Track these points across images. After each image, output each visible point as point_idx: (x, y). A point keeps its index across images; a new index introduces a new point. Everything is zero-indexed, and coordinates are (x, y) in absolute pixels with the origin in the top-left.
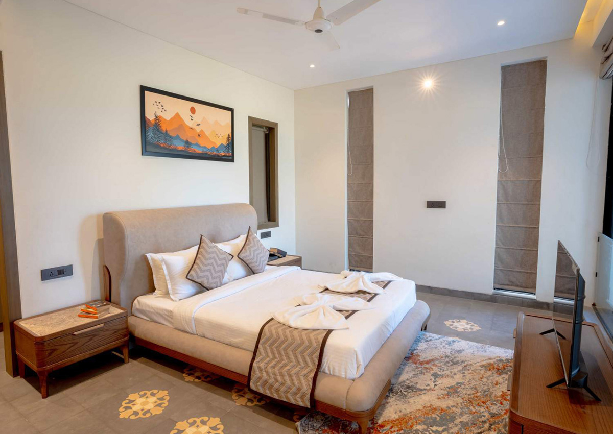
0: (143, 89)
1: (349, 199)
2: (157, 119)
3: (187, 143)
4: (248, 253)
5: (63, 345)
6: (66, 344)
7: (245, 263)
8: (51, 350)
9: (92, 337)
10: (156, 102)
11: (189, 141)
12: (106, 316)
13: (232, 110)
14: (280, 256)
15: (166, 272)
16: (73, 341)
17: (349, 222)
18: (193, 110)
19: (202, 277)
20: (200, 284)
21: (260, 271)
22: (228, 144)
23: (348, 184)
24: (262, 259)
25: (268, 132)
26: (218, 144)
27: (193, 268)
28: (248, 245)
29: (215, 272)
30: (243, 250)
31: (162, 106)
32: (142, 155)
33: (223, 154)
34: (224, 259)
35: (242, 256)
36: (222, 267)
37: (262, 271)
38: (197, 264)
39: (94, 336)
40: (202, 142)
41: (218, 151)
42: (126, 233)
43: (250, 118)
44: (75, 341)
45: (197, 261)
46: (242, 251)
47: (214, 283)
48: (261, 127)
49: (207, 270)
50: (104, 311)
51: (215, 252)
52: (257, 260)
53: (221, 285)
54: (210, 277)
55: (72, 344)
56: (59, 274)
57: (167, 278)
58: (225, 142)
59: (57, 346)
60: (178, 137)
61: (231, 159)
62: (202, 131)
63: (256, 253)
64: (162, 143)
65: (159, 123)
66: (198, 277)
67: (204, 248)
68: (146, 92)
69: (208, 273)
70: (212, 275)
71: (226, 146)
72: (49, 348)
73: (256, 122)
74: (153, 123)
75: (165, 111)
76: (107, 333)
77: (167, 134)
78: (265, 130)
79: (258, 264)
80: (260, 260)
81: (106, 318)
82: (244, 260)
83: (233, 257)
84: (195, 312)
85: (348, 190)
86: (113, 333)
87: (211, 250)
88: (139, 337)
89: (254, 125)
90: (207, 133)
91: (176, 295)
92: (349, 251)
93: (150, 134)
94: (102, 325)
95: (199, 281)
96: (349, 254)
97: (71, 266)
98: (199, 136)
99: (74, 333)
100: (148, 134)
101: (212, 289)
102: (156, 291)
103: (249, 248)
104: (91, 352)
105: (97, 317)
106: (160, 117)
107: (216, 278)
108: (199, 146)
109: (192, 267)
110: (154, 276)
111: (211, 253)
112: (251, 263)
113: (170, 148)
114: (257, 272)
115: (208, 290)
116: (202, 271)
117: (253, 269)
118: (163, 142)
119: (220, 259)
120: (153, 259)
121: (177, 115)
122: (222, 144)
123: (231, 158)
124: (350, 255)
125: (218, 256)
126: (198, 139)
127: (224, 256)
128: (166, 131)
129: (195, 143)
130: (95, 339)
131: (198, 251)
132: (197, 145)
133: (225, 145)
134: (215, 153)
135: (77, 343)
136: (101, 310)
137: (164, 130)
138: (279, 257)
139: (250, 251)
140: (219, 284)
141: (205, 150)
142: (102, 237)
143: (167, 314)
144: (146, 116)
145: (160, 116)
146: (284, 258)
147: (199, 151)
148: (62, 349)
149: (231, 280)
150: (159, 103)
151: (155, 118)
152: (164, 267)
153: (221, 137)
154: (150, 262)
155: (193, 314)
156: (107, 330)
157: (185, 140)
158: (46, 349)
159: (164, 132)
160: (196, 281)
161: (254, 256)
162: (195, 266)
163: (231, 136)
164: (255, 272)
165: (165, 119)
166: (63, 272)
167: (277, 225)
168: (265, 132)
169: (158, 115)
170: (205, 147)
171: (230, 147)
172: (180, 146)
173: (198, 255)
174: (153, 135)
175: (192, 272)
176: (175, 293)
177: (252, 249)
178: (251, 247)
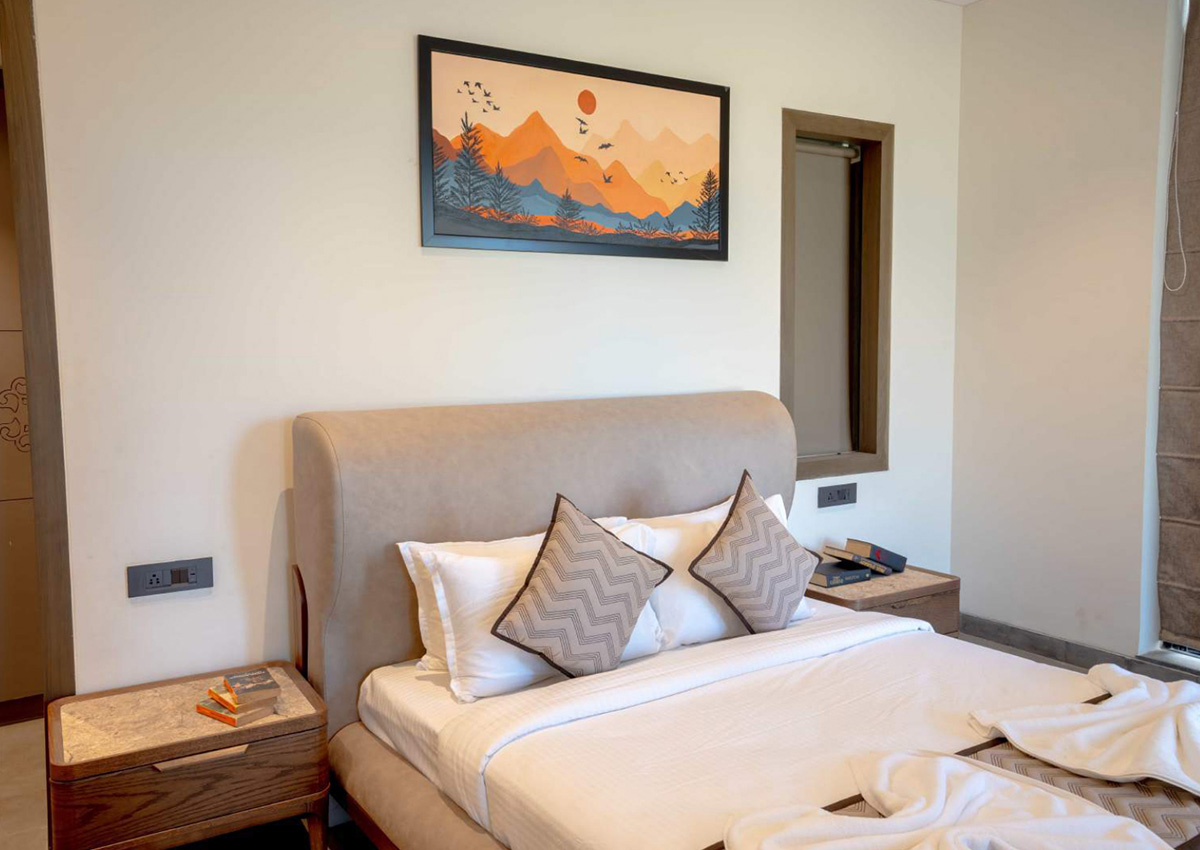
0: (427, 46)
1: (1164, 381)
2: (471, 133)
3: (568, 205)
4: (726, 563)
5: (124, 795)
6: (134, 795)
7: (719, 593)
8: (89, 806)
9: (208, 780)
10: (466, 83)
11: (574, 197)
12: (260, 723)
13: (722, 93)
14: (881, 569)
15: (442, 603)
16: (153, 788)
17: (1162, 465)
18: (587, 102)
19: (543, 634)
20: (540, 654)
21: (772, 625)
22: (708, 204)
23: (1165, 324)
24: (780, 587)
25: (858, 160)
26: (673, 204)
27: (519, 602)
28: (731, 533)
29: (595, 620)
30: (712, 552)
31: (487, 95)
32: (422, 245)
33: (689, 235)
34: (631, 578)
35: (703, 569)
36: (618, 607)
37: (781, 624)
38: (534, 589)
39: (219, 778)
40: (617, 201)
41: (671, 226)
42: (337, 479)
43: (789, 115)
44: (159, 788)
45: (535, 581)
46: (709, 554)
47: (588, 656)
48: (835, 142)
49: (564, 614)
50: (259, 704)
51: (596, 554)
52: (760, 587)
53: (618, 663)
54: (572, 633)
55: (150, 797)
56: (173, 583)
57: (447, 623)
58: (696, 197)
59: (108, 796)
60: (536, 188)
61: (716, 250)
62: (617, 165)
63: (759, 561)
64: (486, 208)
65: (477, 147)
66: (533, 634)
67: (562, 541)
68: (433, 53)
69: (567, 624)
70: (579, 629)
71: (700, 209)
72: (84, 802)
73: (808, 128)
74: (458, 146)
75: (495, 108)
76: (257, 773)
77: (500, 179)
78: (851, 153)
79: (763, 600)
80: (772, 590)
81: (255, 730)
82: (715, 582)
83: (670, 571)
84: (490, 757)
85: (1163, 351)
86: (277, 776)
87: (585, 547)
88: (353, 796)
89: (803, 137)
90: (635, 172)
91: (470, 681)
92: (1161, 574)
93: (449, 182)
94: (242, 749)
95: (536, 644)
96: (1159, 586)
97: (209, 561)
98: (608, 181)
99: (156, 766)
100: (442, 181)
101: (581, 674)
102: (425, 658)
103: (735, 546)
104: (206, 825)
105: (232, 723)
106: (478, 129)
107: (595, 639)
108: (609, 213)
109: (518, 597)
110: (421, 611)
111: (582, 556)
112: (738, 595)
113: (510, 221)
114: (763, 626)
115: (571, 676)
116: (546, 614)
117: (747, 615)
118: (487, 203)
119: (614, 580)
120: (417, 560)
121: (536, 120)
122: (686, 204)
123: (715, 247)
124: (1163, 591)
125: (607, 570)
126: (603, 188)
127: (633, 568)
128: (499, 171)
129: (593, 204)
130: (223, 786)
131: (543, 547)
132: (601, 209)
133: (696, 204)
134: (662, 232)
135: (165, 794)
136: (250, 702)
137: (493, 168)
138: (875, 573)
139: (736, 555)
140: (606, 661)
141: (626, 224)
142: (291, 486)
143: (427, 741)
144: (434, 127)
145: (479, 125)
146: (893, 577)
147: (608, 227)
148: (121, 806)
149: (668, 646)
150: (478, 84)
151: (462, 131)
152: (439, 591)
153: (681, 181)
154: (411, 567)
155: (484, 762)
156: (257, 765)
157: (561, 193)
158: (77, 803)
159: (494, 174)
160: (527, 643)
161: (749, 571)
162: (527, 597)
163: (717, 177)
164: (754, 627)
165: (495, 136)
166: (188, 575)
167: (882, 466)
168: (849, 159)
169: (473, 121)
170: (627, 216)
171: (715, 213)
172: (544, 214)
173: (542, 561)
174: (457, 186)
175: (514, 616)
176: (464, 676)
177: (744, 550)
178: (744, 541)
